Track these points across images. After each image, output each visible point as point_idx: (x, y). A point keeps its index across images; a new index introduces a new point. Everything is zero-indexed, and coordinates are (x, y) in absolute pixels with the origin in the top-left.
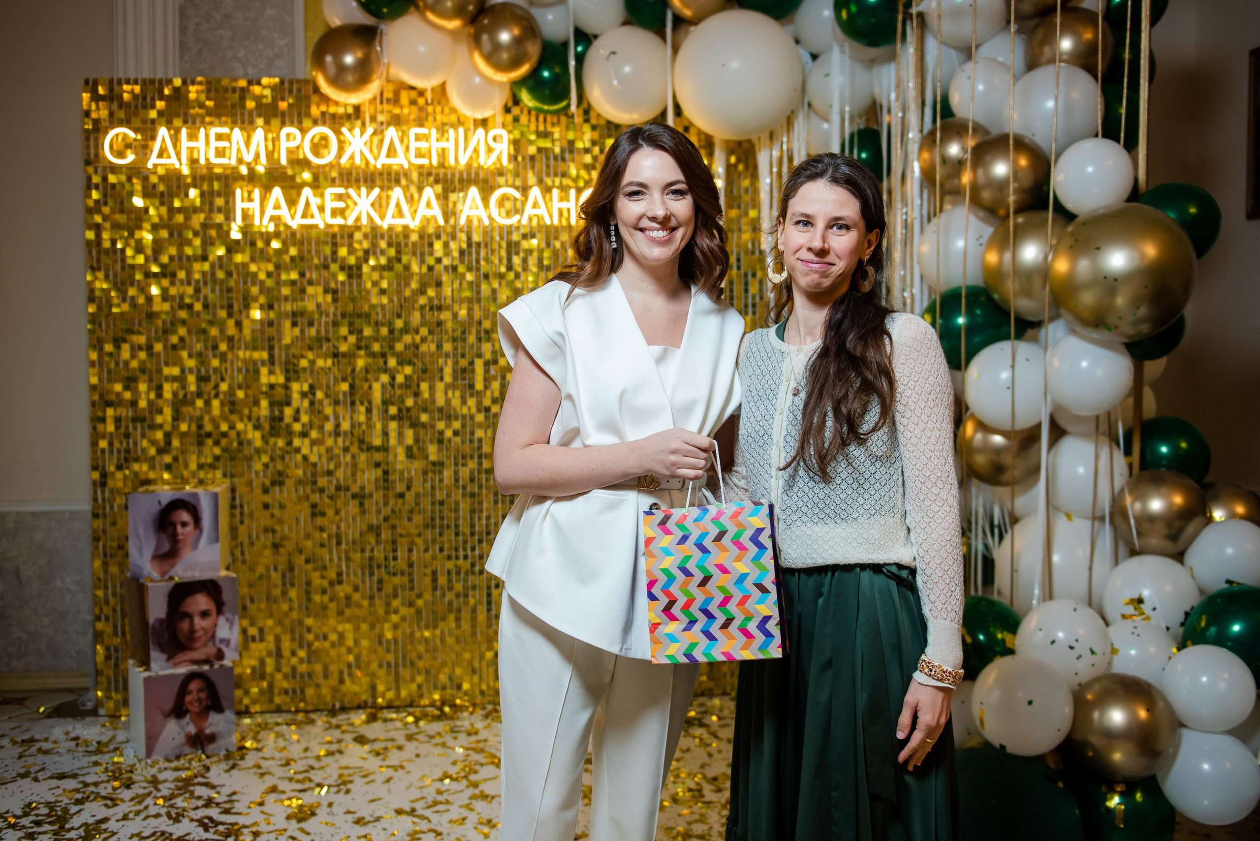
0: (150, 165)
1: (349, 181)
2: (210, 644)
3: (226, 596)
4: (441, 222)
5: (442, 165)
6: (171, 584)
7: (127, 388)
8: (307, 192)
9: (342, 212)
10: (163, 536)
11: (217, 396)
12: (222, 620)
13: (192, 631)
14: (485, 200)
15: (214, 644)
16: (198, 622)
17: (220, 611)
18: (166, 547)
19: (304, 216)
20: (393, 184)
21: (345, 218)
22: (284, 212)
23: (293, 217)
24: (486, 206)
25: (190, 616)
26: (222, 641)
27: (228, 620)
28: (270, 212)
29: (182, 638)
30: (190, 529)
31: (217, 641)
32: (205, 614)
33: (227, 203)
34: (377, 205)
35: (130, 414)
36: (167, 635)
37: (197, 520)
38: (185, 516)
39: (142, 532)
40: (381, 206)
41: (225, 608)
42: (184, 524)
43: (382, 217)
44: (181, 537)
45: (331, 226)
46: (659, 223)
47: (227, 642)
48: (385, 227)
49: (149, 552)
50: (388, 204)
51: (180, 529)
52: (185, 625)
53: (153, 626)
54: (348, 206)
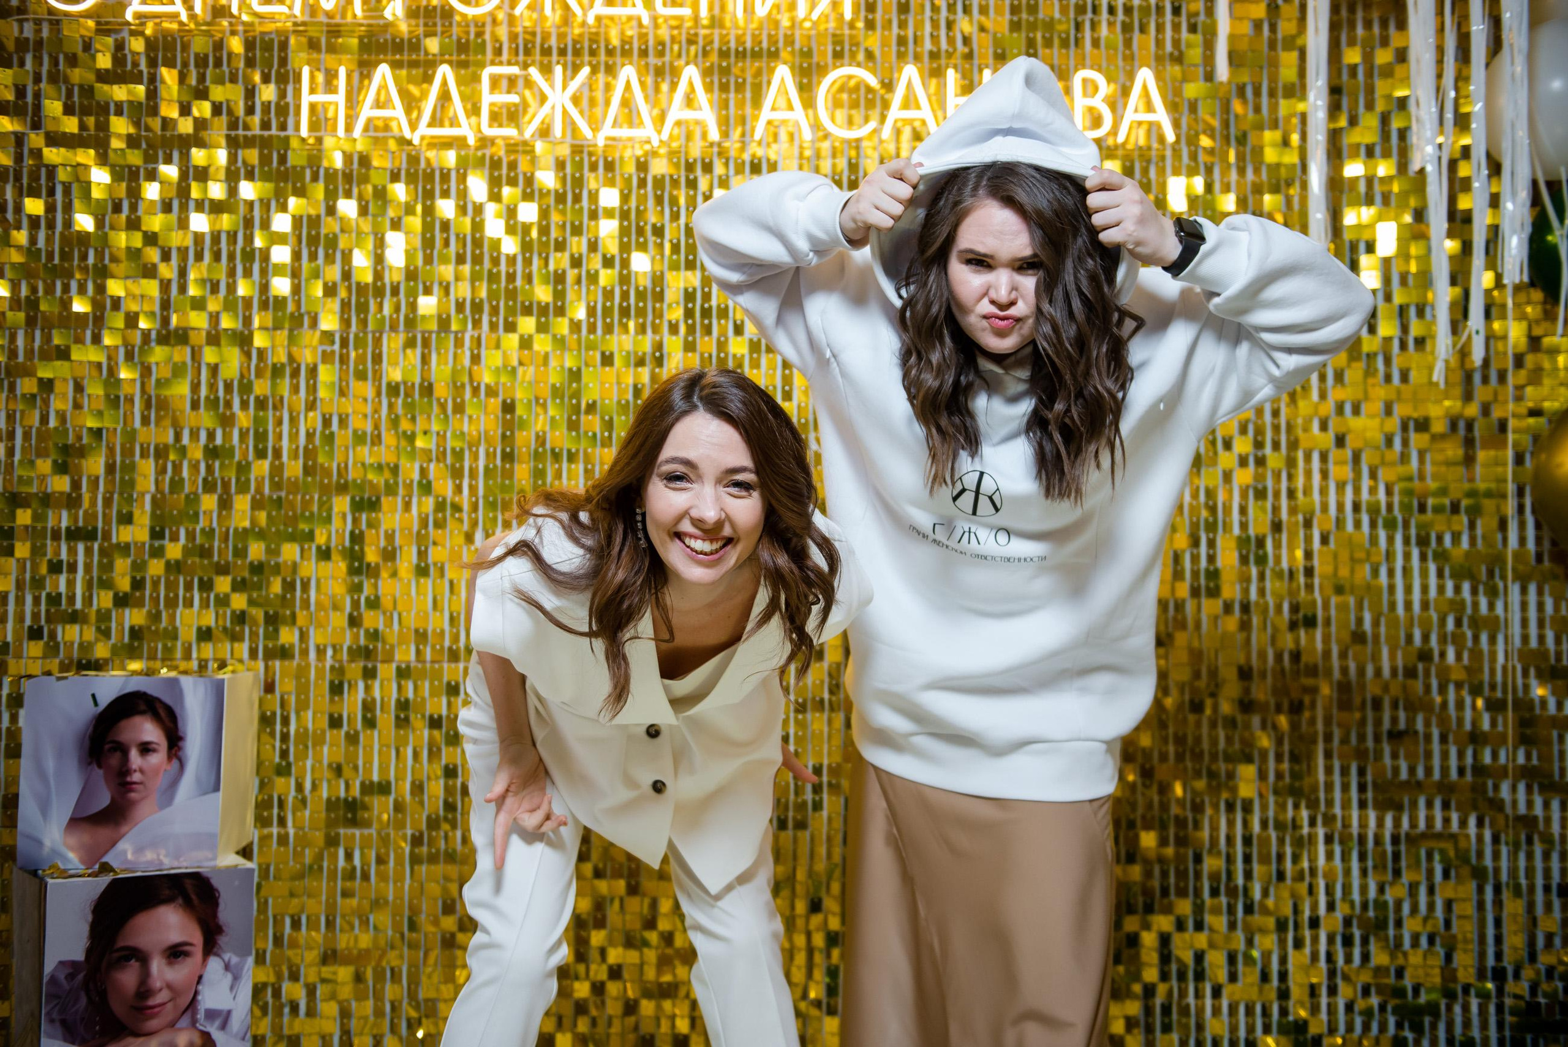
0: (129, 16)
1: (528, 52)
2: (184, 1022)
3: (227, 913)
4: (714, 135)
5: (716, 22)
6: (105, 880)
7: (61, 468)
8: (445, 71)
9: (513, 115)
10: (99, 773)
11: (243, 488)
12: (214, 964)
13: (144, 991)
14: (806, 89)
15: (194, 1022)
16: (160, 971)
17: (210, 947)
18: (103, 799)
19: (434, 122)
20: (618, 60)
21: (518, 127)
22: (397, 112)
23: (413, 126)
24: (809, 103)
25: (142, 957)
26: (211, 1014)
27: (227, 967)
28: (367, 111)
29: (118, 1008)
30: (157, 759)
31: (201, 1016)
32: (176, 953)
33: (282, 94)
34: (585, 103)
35: (64, 524)
36: (83, 1001)
37: (175, 740)
38: (149, 731)
39: (50, 765)
40: (592, 102)
41: (222, 940)
42: (146, 749)
43: (595, 128)
44: (136, 777)
45: (492, 141)
46: (704, 531)
47: (223, 1018)
48: (601, 142)
49: (63, 808)
50: (607, 103)
51: (135, 758)
52: (128, 978)
53: (53, 979)
54: (525, 105)
